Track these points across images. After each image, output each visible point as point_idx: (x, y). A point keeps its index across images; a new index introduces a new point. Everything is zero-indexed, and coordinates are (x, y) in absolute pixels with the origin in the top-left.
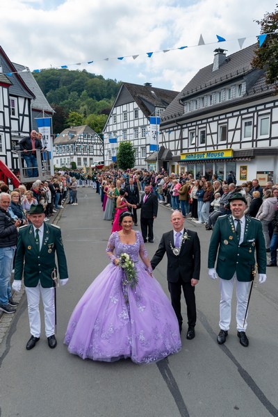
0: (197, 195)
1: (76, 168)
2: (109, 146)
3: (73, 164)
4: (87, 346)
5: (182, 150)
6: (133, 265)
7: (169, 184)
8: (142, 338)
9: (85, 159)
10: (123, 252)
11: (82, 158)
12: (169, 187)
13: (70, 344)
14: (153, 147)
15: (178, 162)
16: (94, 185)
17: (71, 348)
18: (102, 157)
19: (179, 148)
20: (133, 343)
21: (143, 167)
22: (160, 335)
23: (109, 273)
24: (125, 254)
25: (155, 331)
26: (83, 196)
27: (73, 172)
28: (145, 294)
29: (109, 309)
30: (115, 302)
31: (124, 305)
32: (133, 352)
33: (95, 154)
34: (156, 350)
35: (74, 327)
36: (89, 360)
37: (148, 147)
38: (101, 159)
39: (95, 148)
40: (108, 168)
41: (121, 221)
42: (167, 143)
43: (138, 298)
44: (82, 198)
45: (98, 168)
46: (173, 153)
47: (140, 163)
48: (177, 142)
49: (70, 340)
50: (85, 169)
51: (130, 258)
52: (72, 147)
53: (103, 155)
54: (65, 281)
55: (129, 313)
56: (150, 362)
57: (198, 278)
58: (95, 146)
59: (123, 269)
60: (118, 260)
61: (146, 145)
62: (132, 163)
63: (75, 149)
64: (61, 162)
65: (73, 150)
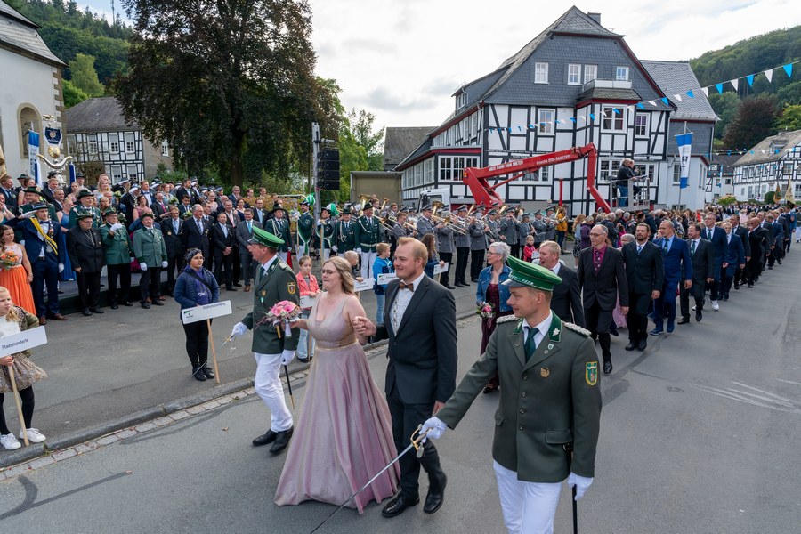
11: (793, 184)
52: (774, 167)
63: (779, 170)
64: (750, 192)
65: (774, 172)
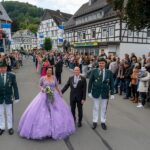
2: (39, 39)
3: (22, 48)
5: (74, 41)
11: (26, 45)
15: (73, 47)
37: (58, 40)
38: (35, 46)
40: (39, 50)
62: (51, 47)
64: (16, 46)
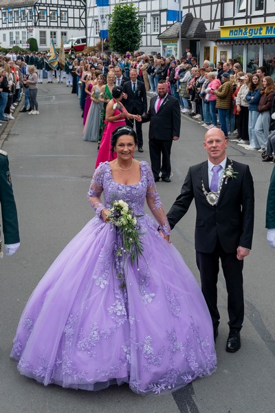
0: (247, 100)
1: (36, 49)
3: (32, 42)
4: (51, 362)
5: (223, 20)
6: (135, 221)
7: (200, 80)
8: (148, 349)
9: (53, 34)
10: (117, 198)
11: (48, 31)
12: (200, 85)
13: (22, 359)
14: (173, 15)
15: (216, 42)
16: (69, 80)
17: (23, 366)
18: (84, 31)
19: (218, 17)
20: (132, 359)
21: (154, 49)
22: (180, 345)
23: (93, 235)
24: (121, 202)
25: (172, 338)
26: (48, 99)
27: (32, 56)
28: (155, 273)
29: (92, 298)
30: (102, 286)
31: (118, 291)
32: (132, 375)
33: (71, 24)
34: (172, 370)
35: (29, 328)
36: (55, 386)
37: (164, 15)
38: (80, 35)
39: (71, 14)
40: (93, 49)
41: (114, 144)
42: (197, 9)
43: (143, 279)
44: (47, 103)
45: (76, 49)
46: (208, 25)
47: (149, 42)
48: (214, 6)
49: (21, 352)
50: (52, 50)
51: (130, 209)
52: (31, 12)
53: (86, 27)
54: (13, 247)
55: (126, 305)
56: (162, 390)
57: (248, 245)
58: (71, 11)
59: (117, 228)
60: (109, 212)
61: (161, 11)
62: (136, 42)
63: (35, 16)
64: (11, 38)
65: (31, 17)
